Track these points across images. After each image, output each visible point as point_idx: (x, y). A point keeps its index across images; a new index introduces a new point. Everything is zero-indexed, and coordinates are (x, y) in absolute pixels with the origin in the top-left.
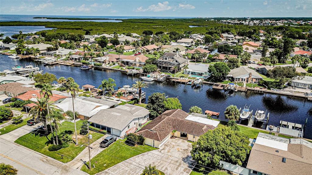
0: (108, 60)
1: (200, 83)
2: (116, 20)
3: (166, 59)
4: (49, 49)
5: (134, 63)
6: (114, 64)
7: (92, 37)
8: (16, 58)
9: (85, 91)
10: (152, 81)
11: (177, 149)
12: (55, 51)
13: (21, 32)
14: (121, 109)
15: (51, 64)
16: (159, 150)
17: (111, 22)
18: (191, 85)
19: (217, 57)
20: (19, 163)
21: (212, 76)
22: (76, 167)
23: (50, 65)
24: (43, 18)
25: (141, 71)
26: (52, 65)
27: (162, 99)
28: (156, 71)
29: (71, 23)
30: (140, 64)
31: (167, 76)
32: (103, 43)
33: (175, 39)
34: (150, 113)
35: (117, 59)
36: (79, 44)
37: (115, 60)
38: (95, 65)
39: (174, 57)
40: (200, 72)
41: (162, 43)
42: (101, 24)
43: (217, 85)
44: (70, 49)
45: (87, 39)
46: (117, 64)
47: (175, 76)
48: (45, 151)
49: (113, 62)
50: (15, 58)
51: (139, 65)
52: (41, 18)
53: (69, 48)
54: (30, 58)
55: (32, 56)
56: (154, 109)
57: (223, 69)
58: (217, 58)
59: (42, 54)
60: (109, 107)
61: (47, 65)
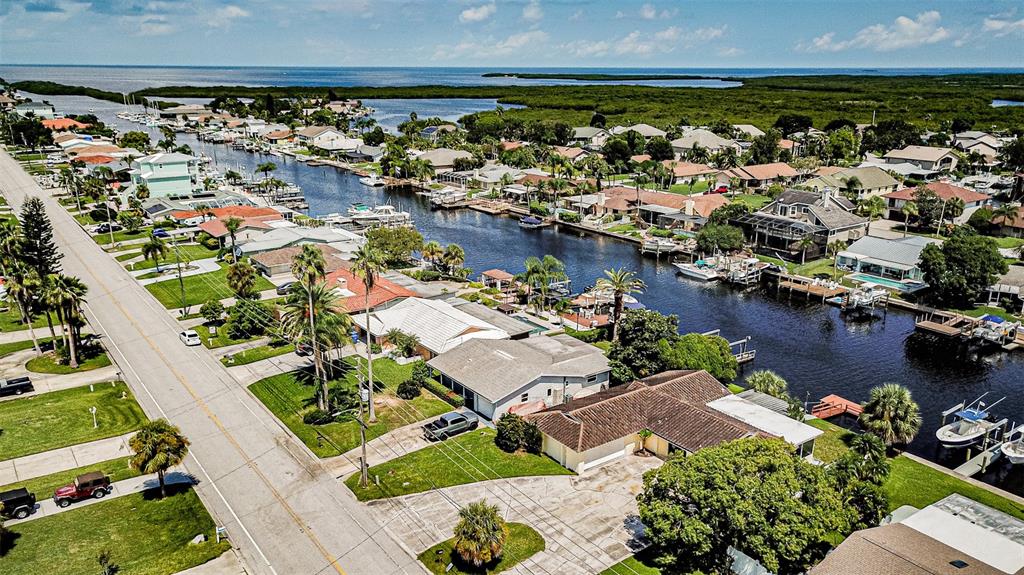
0: (603, 204)
1: (871, 305)
2: (723, 80)
3: (784, 211)
4: (459, 165)
5: (678, 219)
6: (617, 219)
7: (600, 134)
8: (376, 185)
9: (488, 287)
10: (710, 280)
11: (632, 488)
12: (470, 172)
13: (414, 116)
14: (537, 346)
15: (448, 206)
16: (575, 477)
17: (700, 88)
18: (839, 306)
19: (1007, 219)
20: (229, 437)
21: (934, 287)
22: (338, 472)
23: (445, 209)
24: (509, 75)
25: (692, 244)
26: (452, 209)
27: (652, 332)
28: (740, 250)
29: (576, 90)
30: (696, 224)
31: (768, 268)
32: (618, 153)
33: (880, 146)
34: (609, 368)
35: (632, 203)
36: (548, 153)
37: (622, 207)
38: (561, 217)
39: (811, 207)
40: (897, 267)
41: (821, 158)
42: (665, 92)
43: (937, 319)
44: (517, 166)
45: (583, 139)
46: (626, 220)
47: (795, 271)
48: (294, 422)
49: (615, 211)
50: (373, 184)
51: (692, 225)
52: (503, 75)
53: (514, 163)
54: (409, 187)
55: (414, 182)
56: (627, 361)
57: (973, 263)
58: (1008, 222)
59: (439, 177)
60: (509, 336)
61: (440, 207)
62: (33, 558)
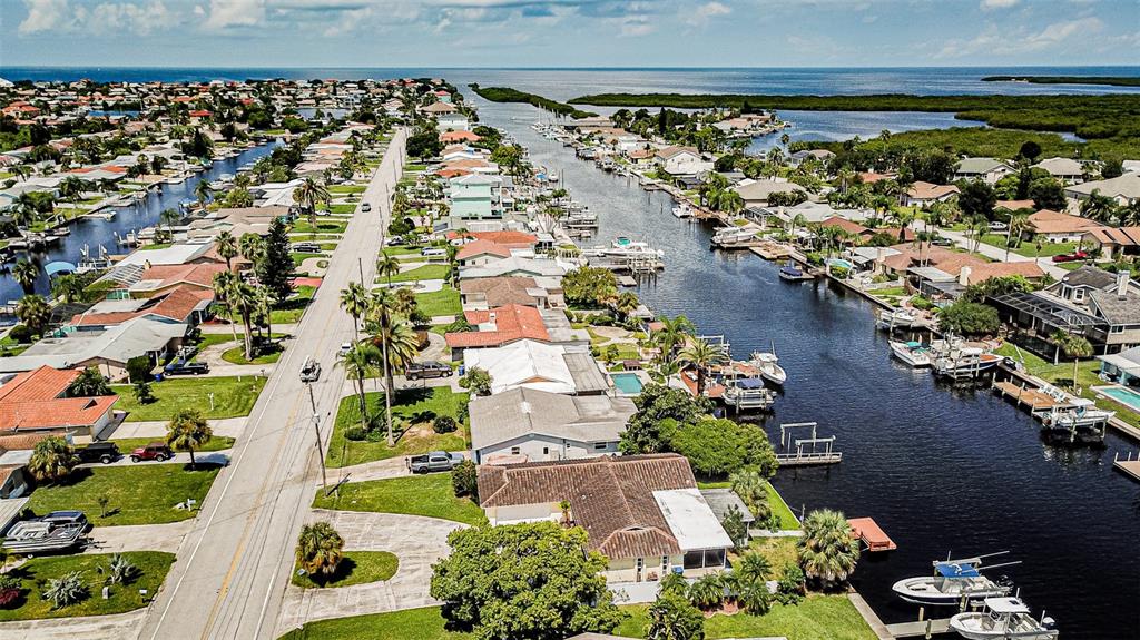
0: (882, 260)
3: (1068, 293)
6: (892, 280)
7: (1000, 169)
10: (918, 367)
12: (779, 209)
23: (723, 249)
24: (1018, 79)
26: (730, 250)
34: (619, 438)
37: (900, 266)
38: (831, 270)
39: (1095, 293)
46: (901, 282)
48: (339, 434)
49: (892, 270)
52: (1010, 79)
55: (723, 216)
60: (574, 391)
61: (719, 246)
62: (82, 492)
